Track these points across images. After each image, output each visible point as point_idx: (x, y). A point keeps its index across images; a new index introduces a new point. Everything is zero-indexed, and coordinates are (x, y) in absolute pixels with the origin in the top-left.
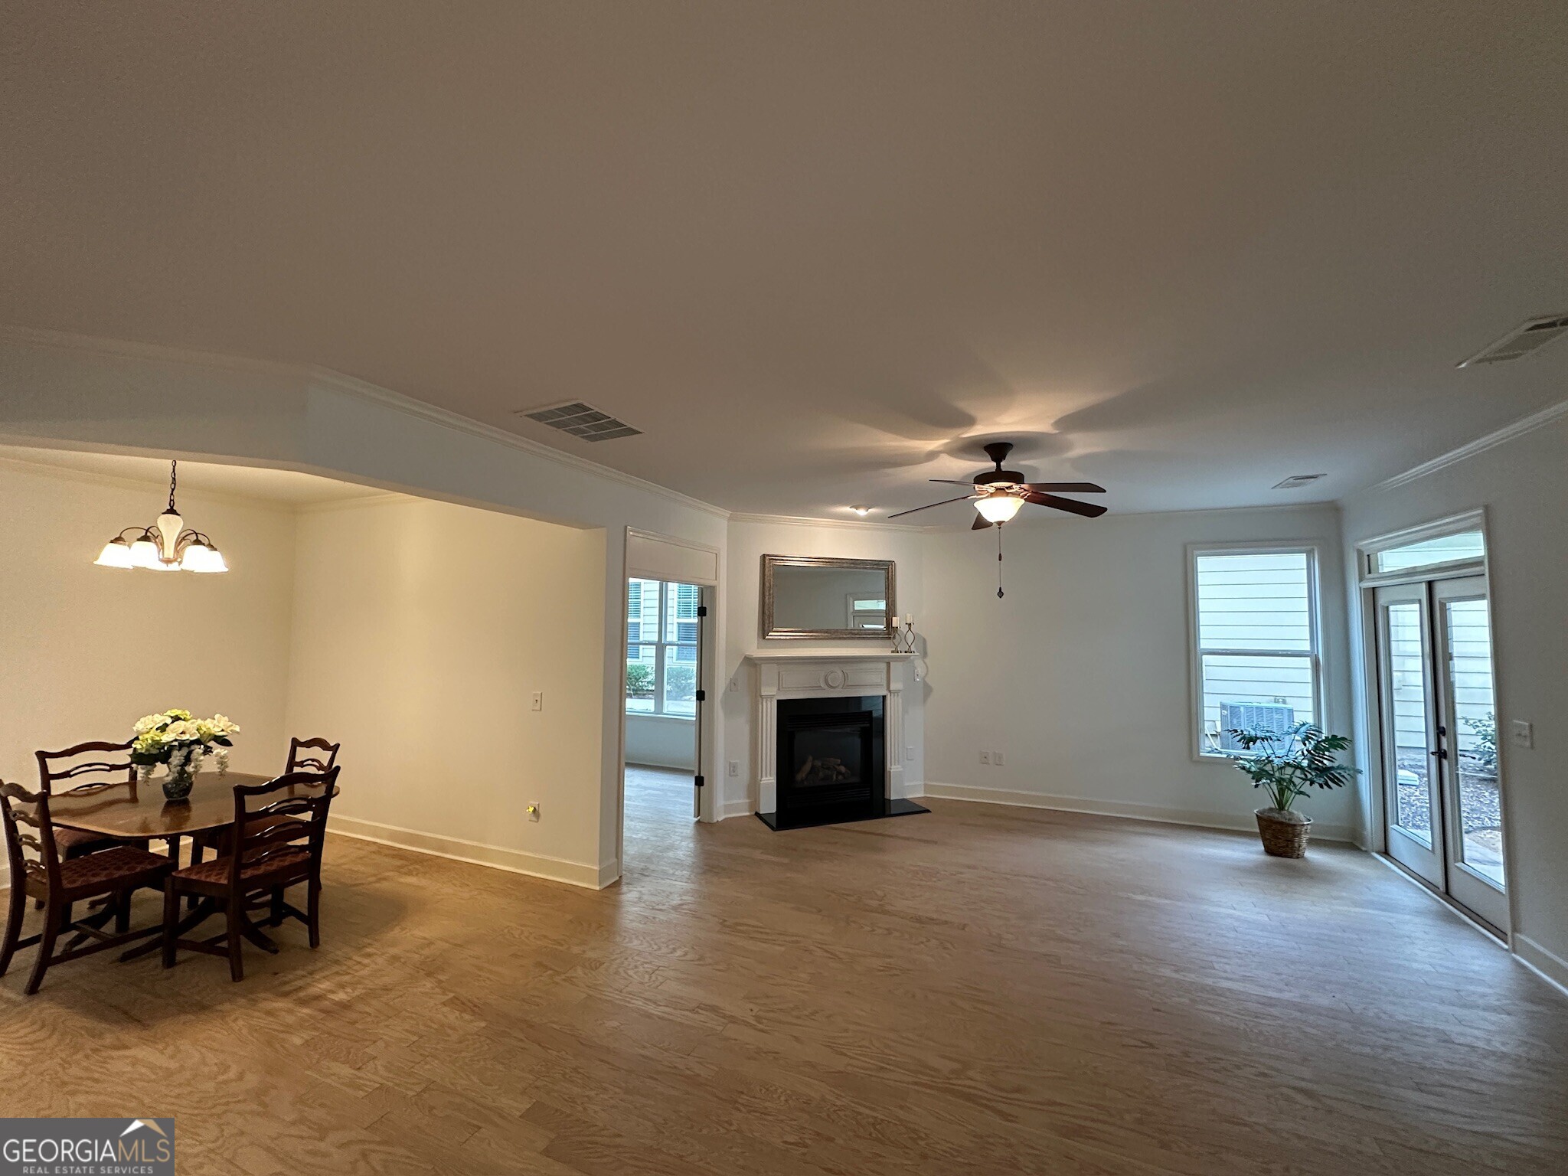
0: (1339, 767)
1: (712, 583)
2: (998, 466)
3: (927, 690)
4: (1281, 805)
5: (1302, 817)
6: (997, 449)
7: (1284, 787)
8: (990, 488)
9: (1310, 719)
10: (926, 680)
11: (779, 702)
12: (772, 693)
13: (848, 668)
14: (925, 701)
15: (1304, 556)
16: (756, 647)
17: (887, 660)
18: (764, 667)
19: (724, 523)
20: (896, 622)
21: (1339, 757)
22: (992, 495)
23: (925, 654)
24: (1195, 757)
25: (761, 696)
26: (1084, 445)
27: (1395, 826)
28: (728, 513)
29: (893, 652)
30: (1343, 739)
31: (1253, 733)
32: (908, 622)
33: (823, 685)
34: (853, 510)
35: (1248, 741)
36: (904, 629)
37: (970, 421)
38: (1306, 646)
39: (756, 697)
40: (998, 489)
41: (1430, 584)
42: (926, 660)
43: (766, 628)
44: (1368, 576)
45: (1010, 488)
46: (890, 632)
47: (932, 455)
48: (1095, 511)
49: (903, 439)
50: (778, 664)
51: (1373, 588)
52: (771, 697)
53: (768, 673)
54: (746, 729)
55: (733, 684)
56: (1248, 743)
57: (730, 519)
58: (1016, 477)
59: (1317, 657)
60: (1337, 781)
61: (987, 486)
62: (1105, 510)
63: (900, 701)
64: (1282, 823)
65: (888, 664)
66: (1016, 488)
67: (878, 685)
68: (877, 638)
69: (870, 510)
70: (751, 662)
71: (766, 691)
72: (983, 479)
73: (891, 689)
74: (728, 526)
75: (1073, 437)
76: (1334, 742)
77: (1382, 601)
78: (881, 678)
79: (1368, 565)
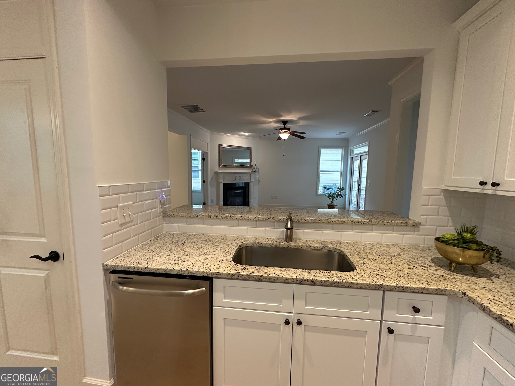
0: (343, 194)
1: (207, 151)
2: (285, 126)
3: (259, 181)
4: (332, 202)
5: (335, 204)
6: (285, 122)
7: (333, 198)
8: (283, 131)
9: (339, 185)
10: (259, 179)
11: (224, 184)
12: (222, 181)
13: (241, 175)
14: (258, 184)
15: (341, 150)
16: (218, 169)
18: (220, 175)
19: (209, 135)
20: (252, 163)
21: (343, 192)
22: (283, 133)
23: (259, 172)
24: (317, 195)
25: (219, 182)
26: (302, 123)
27: (351, 205)
28: (210, 132)
29: (251, 171)
30: (344, 188)
31: (328, 188)
32: (255, 164)
33: (235, 179)
34: (244, 133)
35: (327, 189)
36: (254, 166)
37: (281, 116)
38: (340, 170)
39: (218, 182)
40: (285, 132)
41: (361, 156)
42: (259, 174)
43: (220, 164)
44: (352, 155)
45: (287, 132)
46: (251, 166)
47: (270, 122)
48: (303, 138)
49: (264, 118)
50: (224, 174)
51: (352, 157)
52: (222, 182)
53: (221, 176)
54: (215, 190)
55: (212, 179)
56: (327, 190)
57: (210, 134)
58: (288, 129)
59: (341, 172)
60: (342, 196)
61: (282, 131)
62: (305, 137)
63: (253, 184)
64: (332, 205)
65: (250, 174)
66: (288, 132)
67: (248, 180)
68: (248, 168)
69: (249, 134)
70: (216, 173)
71: (220, 181)
72: (282, 129)
73: (251, 181)
74: (210, 135)
75: (300, 121)
76: (343, 189)
77: (353, 160)
78: (248, 178)
79: (352, 152)
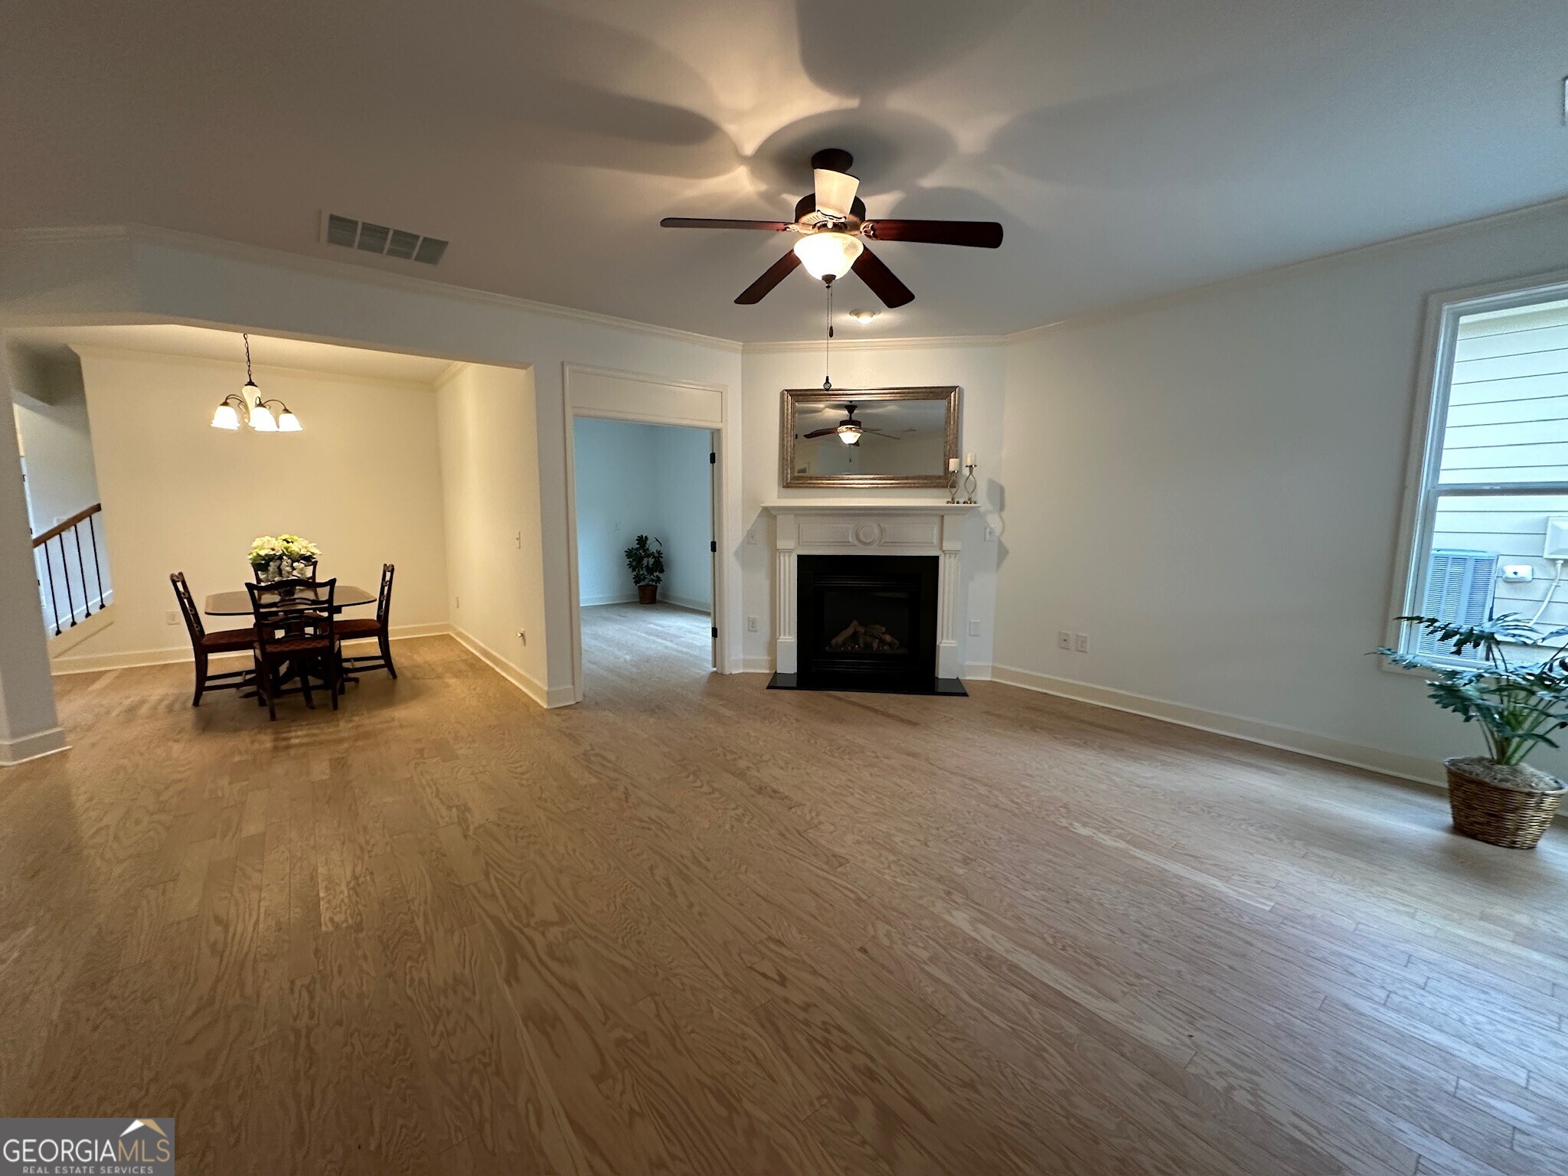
3: (1003, 552)
4: (1504, 756)
10: (1002, 539)
11: (800, 557)
12: (792, 548)
13: (889, 521)
14: (999, 565)
16: (776, 495)
17: (941, 513)
18: (782, 518)
19: (737, 358)
20: (954, 464)
23: (1002, 507)
25: (781, 550)
28: (741, 347)
29: (948, 502)
32: (969, 464)
33: (854, 540)
36: (963, 474)
39: (775, 552)
42: (1004, 514)
43: (786, 475)
46: (948, 476)
50: (795, 514)
52: (790, 551)
53: (786, 524)
54: (765, 584)
55: (750, 537)
57: (744, 352)
63: (962, 564)
65: (942, 517)
67: (926, 543)
70: (770, 514)
71: (781, 544)
73: (944, 549)
74: (742, 360)
